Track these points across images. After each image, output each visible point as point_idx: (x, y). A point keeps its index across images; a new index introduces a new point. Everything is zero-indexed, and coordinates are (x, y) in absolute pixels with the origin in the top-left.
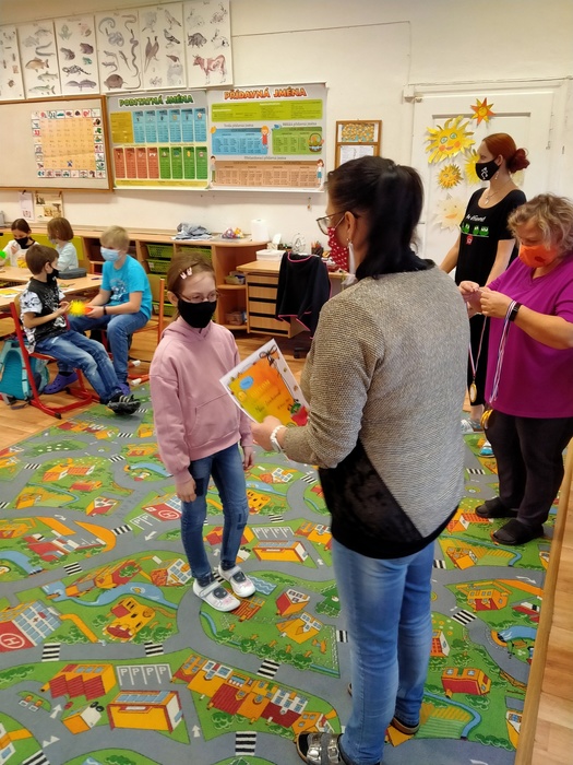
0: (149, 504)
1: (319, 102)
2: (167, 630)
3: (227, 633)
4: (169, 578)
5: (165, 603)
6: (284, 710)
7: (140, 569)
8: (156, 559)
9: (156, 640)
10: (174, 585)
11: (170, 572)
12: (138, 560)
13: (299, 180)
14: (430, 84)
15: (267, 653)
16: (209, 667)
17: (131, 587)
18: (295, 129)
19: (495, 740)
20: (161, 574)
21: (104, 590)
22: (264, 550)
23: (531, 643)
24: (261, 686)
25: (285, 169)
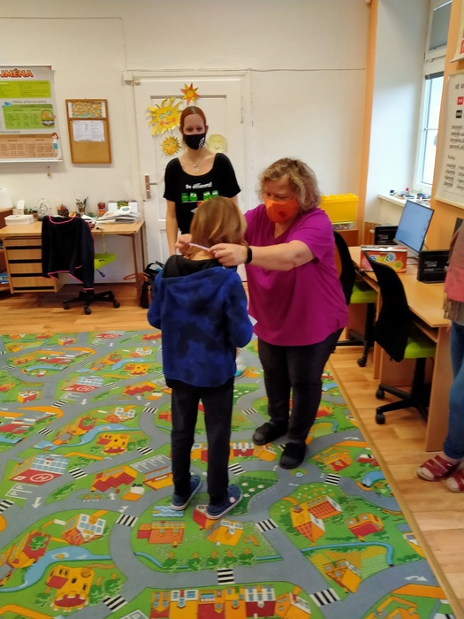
0: (14, 474)
1: (46, 83)
2: (116, 581)
3: (171, 562)
4: (84, 535)
5: (97, 557)
6: (261, 603)
7: (49, 536)
8: (57, 521)
9: (111, 593)
10: (93, 539)
11: (81, 529)
12: (40, 528)
13: (36, 151)
14: (144, 71)
15: (215, 564)
16: (175, 597)
17: (52, 556)
18: (26, 106)
19: (410, 557)
20: (74, 533)
21: (25, 569)
22: (153, 480)
23: (385, 482)
24: (230, 593)
25: (20, 141)
